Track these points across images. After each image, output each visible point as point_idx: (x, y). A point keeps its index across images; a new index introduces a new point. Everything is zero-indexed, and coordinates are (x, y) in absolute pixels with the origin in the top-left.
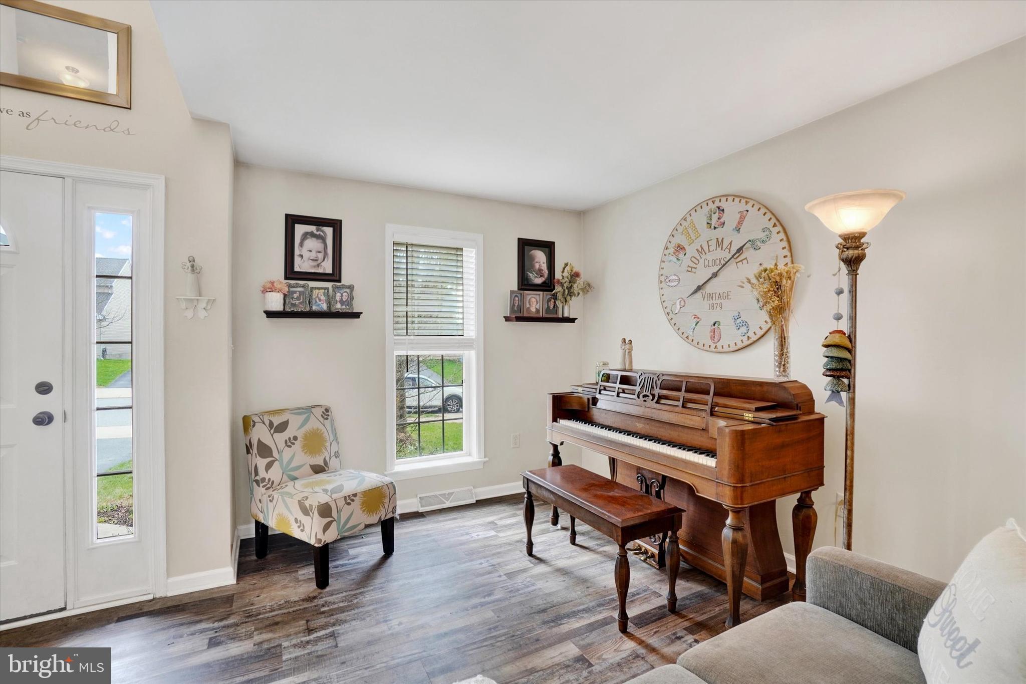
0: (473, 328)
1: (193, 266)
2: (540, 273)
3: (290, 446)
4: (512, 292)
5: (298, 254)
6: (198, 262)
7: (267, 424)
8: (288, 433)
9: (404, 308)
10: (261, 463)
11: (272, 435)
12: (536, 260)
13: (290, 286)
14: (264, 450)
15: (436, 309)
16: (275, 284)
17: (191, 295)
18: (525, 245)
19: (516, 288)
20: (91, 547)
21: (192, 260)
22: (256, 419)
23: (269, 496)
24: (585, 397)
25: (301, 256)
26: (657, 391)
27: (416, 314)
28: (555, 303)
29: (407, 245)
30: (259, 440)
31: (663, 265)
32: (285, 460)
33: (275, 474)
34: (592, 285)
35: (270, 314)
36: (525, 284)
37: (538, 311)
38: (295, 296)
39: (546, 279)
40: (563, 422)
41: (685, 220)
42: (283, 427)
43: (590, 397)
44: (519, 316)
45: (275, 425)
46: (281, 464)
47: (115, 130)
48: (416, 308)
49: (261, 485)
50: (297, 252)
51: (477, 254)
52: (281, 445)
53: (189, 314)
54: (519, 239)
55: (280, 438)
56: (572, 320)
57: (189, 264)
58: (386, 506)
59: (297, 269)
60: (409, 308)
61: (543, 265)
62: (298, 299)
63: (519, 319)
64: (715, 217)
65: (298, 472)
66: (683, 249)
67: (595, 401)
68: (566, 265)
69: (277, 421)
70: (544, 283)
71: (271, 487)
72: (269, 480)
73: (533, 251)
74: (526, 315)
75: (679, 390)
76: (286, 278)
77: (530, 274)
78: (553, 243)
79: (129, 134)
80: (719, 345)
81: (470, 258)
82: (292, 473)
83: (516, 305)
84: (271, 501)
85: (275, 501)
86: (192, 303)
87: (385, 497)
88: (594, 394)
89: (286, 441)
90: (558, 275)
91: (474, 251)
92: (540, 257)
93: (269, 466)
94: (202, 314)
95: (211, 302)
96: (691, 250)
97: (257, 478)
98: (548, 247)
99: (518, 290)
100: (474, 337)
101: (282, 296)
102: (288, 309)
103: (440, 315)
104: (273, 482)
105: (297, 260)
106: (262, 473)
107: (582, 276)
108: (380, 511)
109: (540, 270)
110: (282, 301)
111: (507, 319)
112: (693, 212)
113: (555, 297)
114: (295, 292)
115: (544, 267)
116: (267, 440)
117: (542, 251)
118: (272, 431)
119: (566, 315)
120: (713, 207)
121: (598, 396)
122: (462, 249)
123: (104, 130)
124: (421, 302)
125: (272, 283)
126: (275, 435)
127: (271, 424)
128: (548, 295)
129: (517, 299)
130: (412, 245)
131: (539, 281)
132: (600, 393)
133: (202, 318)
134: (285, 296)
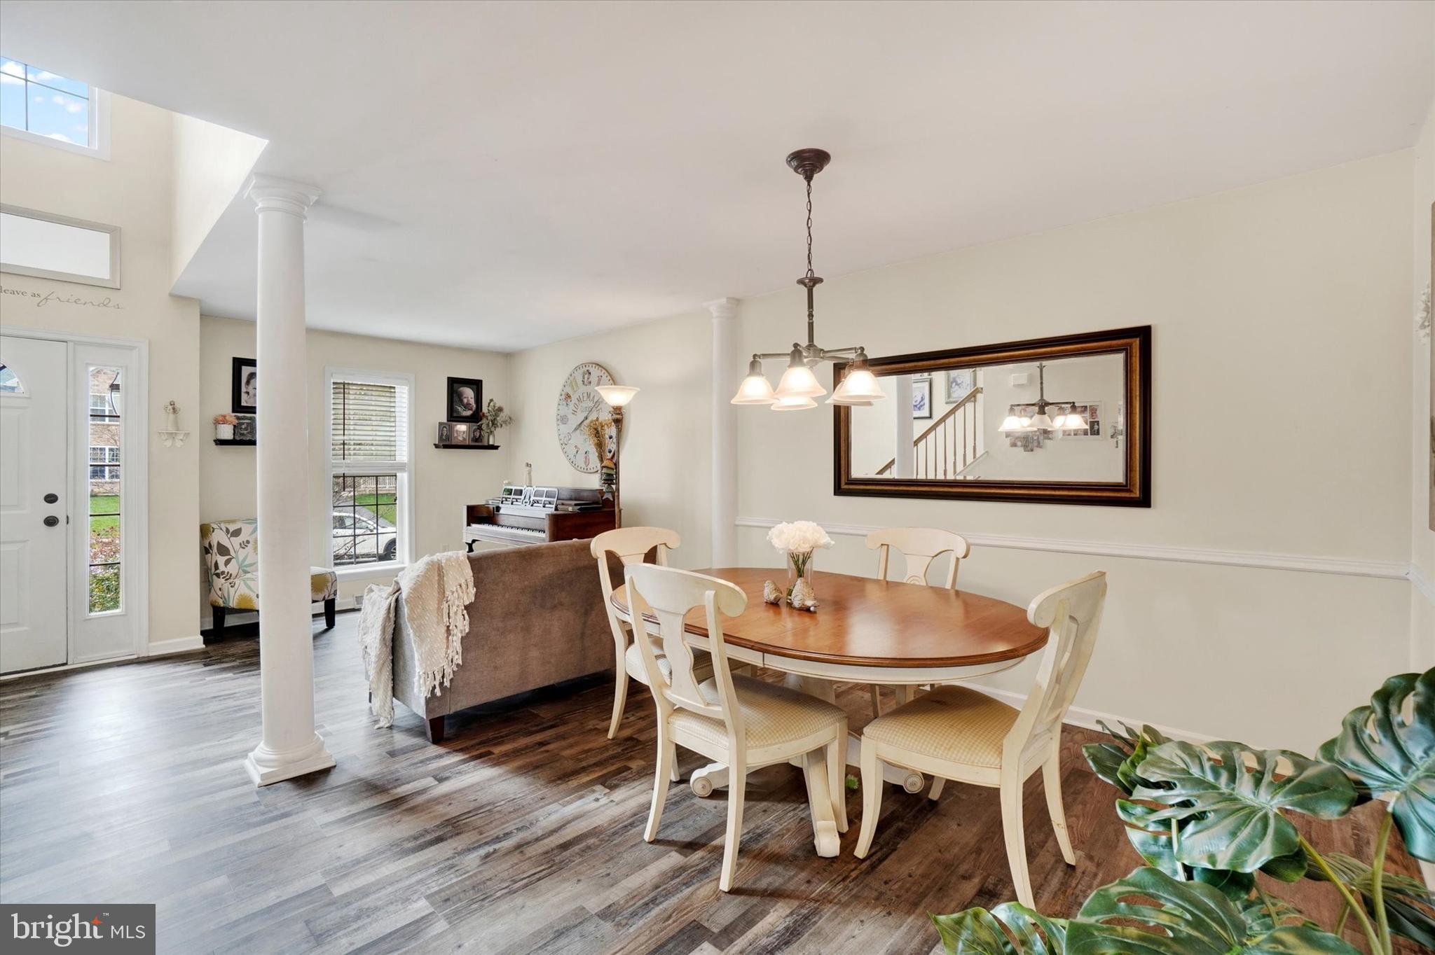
0: (406, 453)
1: (174, 409)
2: (467, 406)
3: (243, 548)
4: (440, 424)
5: (245, 391)
6: (177, 406)
7: (225, 531)
8: (242, 538)
9: (342, 437)
10: (221, 560)
11: (229, 539)
12: (465, 396)
13: (238, 418)
14: (223, 550)
15: (371, 438)
16: (227, 418)
17: (171, 429)
18: (454, 384)
19: (444, 419)
20: (88, 618)
21: (172, 404)
22: (215, 526)
23: (230, 584)
24: (491, 507)
25: (248, 393)
26: (532, 498)
27: (352, 442)
28: (480, 432)
29: (344, 384)
30: (218, 542)
31: (560, 407)
32: (241, 558)
33: (232, 568)
34: (513, 418)
35: (221, 442)
36: (453, 416)
37: (464, 439)
38: (243, 427)
39: (474, 412)
40: (474, 526)
41: (571, 375)
42: (237, 533)
43: (495, 506)
44: (446, 443)
45: (231, 531)
46: (238, 562)
47: (108, 305)
48: (352, 437)
49: (222, 577)
50: (244, 389)
51: (410, 391)
52: (237, 547)
53: (169, 443)
54: (448, 378)
55: (236, 541)
56: (496, 448)
57: (170, 407)
58: (329, 588)
59: (244, 404)
60: (346, 437)
61: (471, 400)
62: (246, 429)
63: (446, 447)
64: (586, 376)
65: (252, 567)
66: (570, 397)
67: (498, 509)
68: (491, 400)
69: (232, 528)
70: (472, 415)
71: (230, 578)
72: (228, 573)
73: (461, 389)
74: (454, 443)
75: (542, 496)
76: (234, 411)
77: (459, 408)
78: (481, 381)
79: (118, 308)
80: (589, 467)
81: (403, 395)
82: (245, 568)
83: (445, 434)
84: (232, 586)
85: (236, 586)
86: (172, 436)
87: (328, 582)
88: (497, 505)
89: (241, 544)
90: (485, 410)
91: (407, 388)
92: (468, 393)
93: (227, 563)
94: (179, 444)
95: (187, 435)
96: (574, 398)
97: (218, 571)
98: (476, 385)
99: (448, 421)
100: (406, 462)
101: (233, 427)
102: (237, 438)
103: (374, 443)
104: (231, 575)
105: (244, 396)
106: (222, 568)
107: (505, 410)
108: (324, 591)
109: (468, 404)
110: (232, 431)
111: (437, 446)
112: (575, 372)
113: (480, 428)
114: (243, 424)
115: (472, 402)
116: (225, 541)
117: (471, 388)
118: (229, 536)
119: (491, 443)
120: (585, 369)
121: (501, 505)
122: (394, 388)
123: (99, 305)
124: (357, 432)
125: (224, 416)
126: (231, 538)
127: (228, 531)
128: (474, 426)
129: (445, 429)
130: (349, 384)
131: (469, 413)
132: (502, 503)
133: (179, 446)
134: (235, 426)
